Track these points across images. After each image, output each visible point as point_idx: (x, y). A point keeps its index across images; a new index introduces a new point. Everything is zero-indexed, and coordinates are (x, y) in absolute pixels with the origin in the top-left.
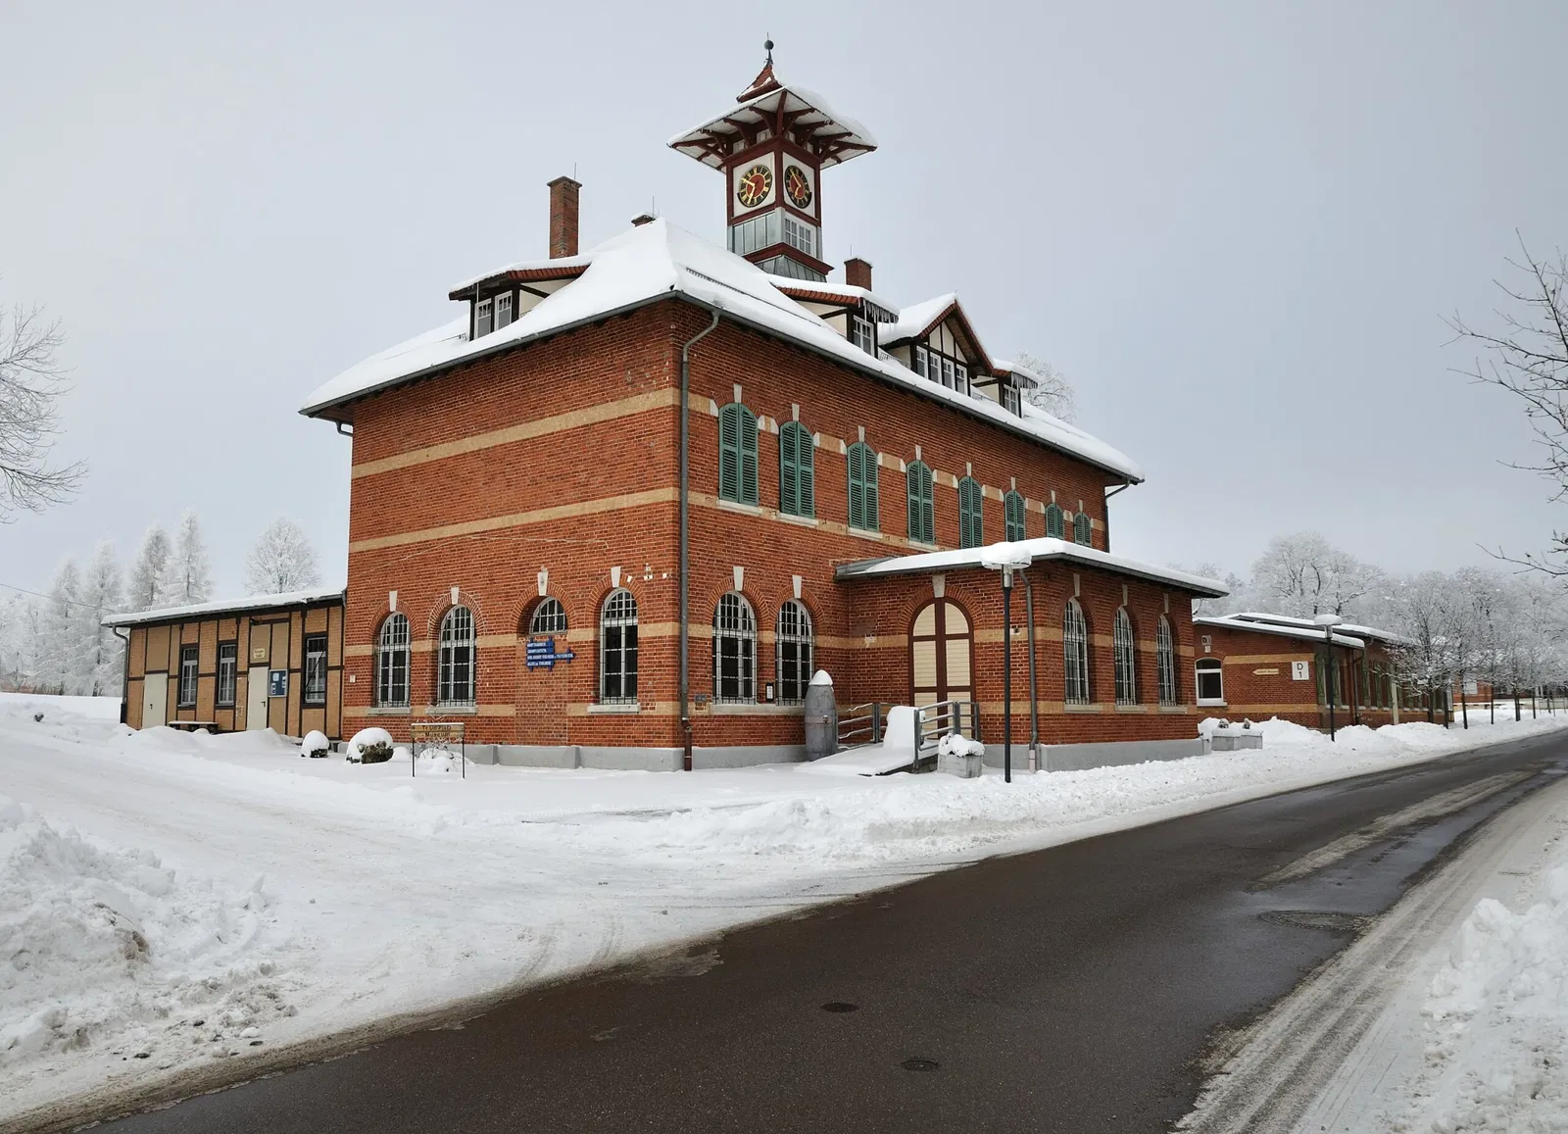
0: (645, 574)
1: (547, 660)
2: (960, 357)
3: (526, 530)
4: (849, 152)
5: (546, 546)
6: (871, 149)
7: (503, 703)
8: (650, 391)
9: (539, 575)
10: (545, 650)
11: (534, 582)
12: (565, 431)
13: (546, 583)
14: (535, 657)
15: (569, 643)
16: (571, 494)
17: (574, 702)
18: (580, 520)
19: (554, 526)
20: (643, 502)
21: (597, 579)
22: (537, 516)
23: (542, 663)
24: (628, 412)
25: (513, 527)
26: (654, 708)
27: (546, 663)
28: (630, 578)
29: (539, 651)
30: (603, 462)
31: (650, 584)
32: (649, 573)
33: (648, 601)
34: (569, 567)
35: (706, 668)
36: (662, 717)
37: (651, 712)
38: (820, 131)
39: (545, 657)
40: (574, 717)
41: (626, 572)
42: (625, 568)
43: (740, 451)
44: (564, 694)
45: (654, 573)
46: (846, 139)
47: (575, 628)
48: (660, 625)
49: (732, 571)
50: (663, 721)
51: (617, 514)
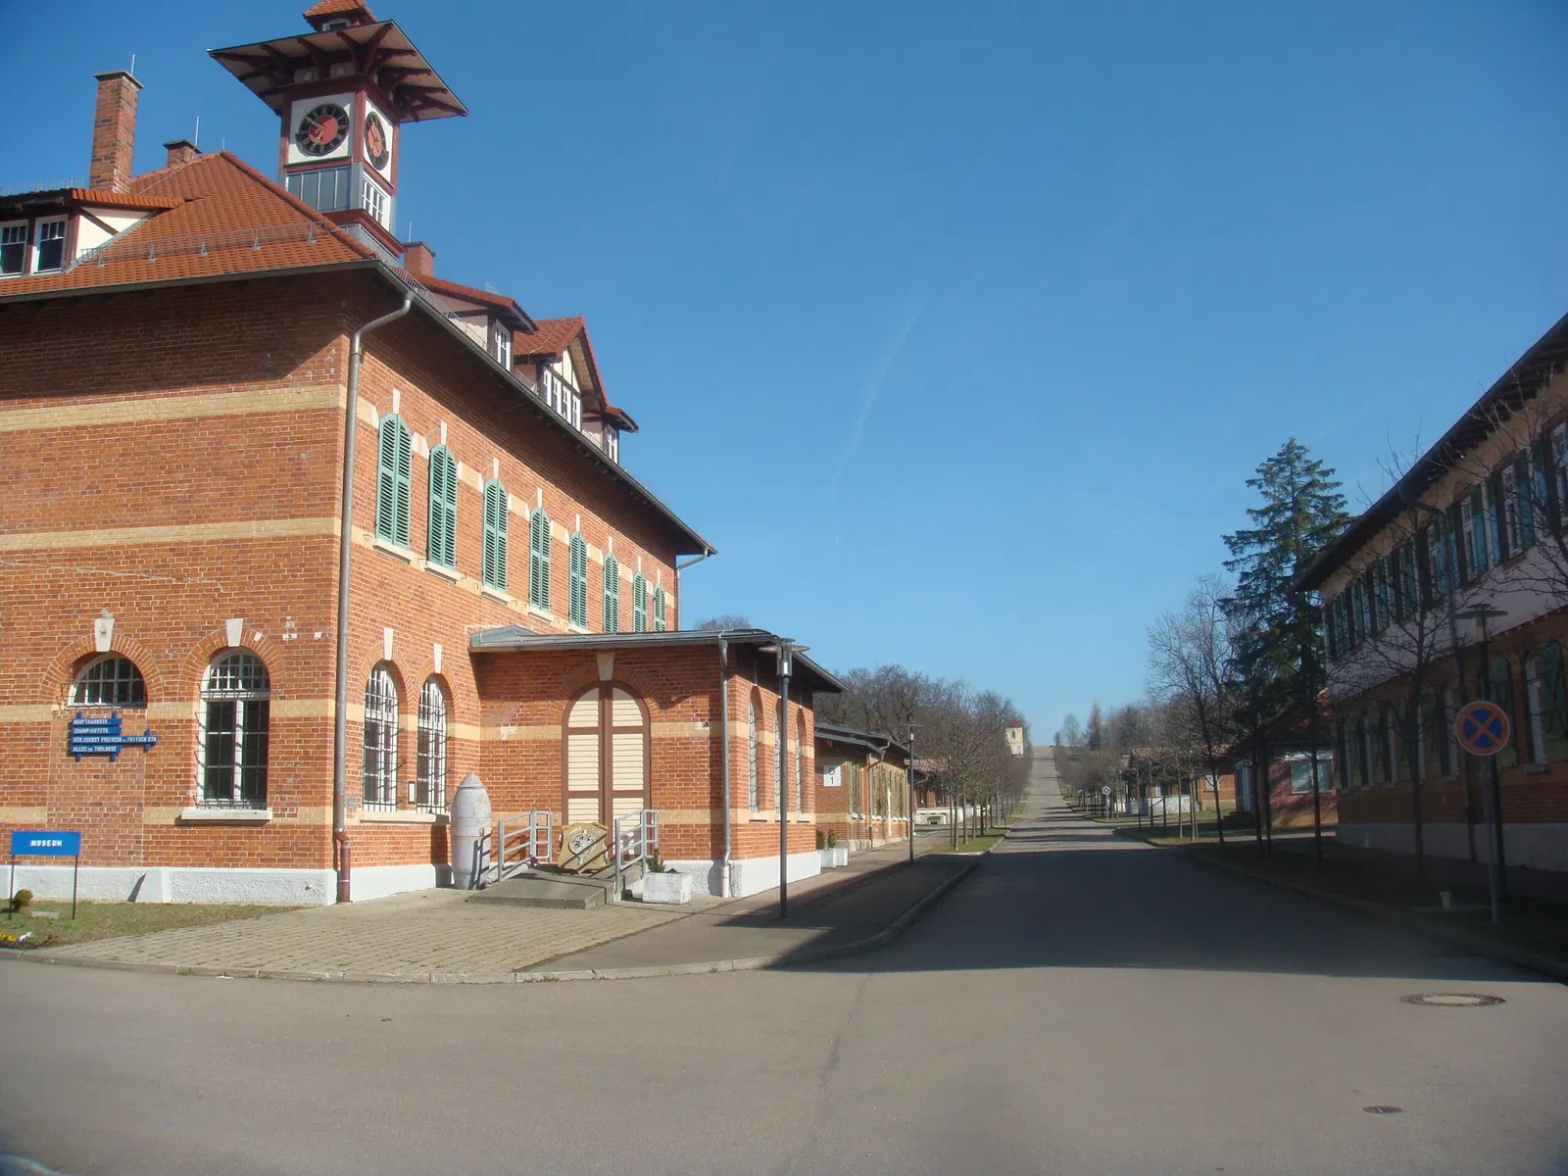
0: (284, 631)
1: (111, 744)
2: (576, 386)
3: (76, 556)
4: (435, 111)
5: (113, 583)
6: (460, 112)
7: (23, 805)
8: (304, 385)
9: (98, 622)
10: (106, 730)
11: (87, 630)
12: (154, 422)
13: (109, 634)
14: (87, 740)
15: (150, 721)
16: (159, 511)
17: (156, 804)
18: (177, 549)
19: (132, 554)
20: (284, 533)
21: (202, 634)
22: (96, 538)
23: (100, 749)
24: (264, 408)
25: (52, 550)
26: (295, 815)
27: (108, 749)
28: (258, 637)
29: (94, 731)
30: (218, 472)
31: (291, 646)
32: (291, 631)
33: (287, 669)
34: (153, 614)
35: (357, 762)
36: (308, 826)
37: (290, 820)
38: (411, 79)
39: (106, 739)
40: (154, 826)
41: (252, 626)
42: (251, 621)
43: (397, 478)
44: (142, 794)
45: (299, 631)
46: (437, 96)
47: (159, 700)
48: (308, 702)
49: (382, 634)
50: (310, 833)
51: (242, 545)
